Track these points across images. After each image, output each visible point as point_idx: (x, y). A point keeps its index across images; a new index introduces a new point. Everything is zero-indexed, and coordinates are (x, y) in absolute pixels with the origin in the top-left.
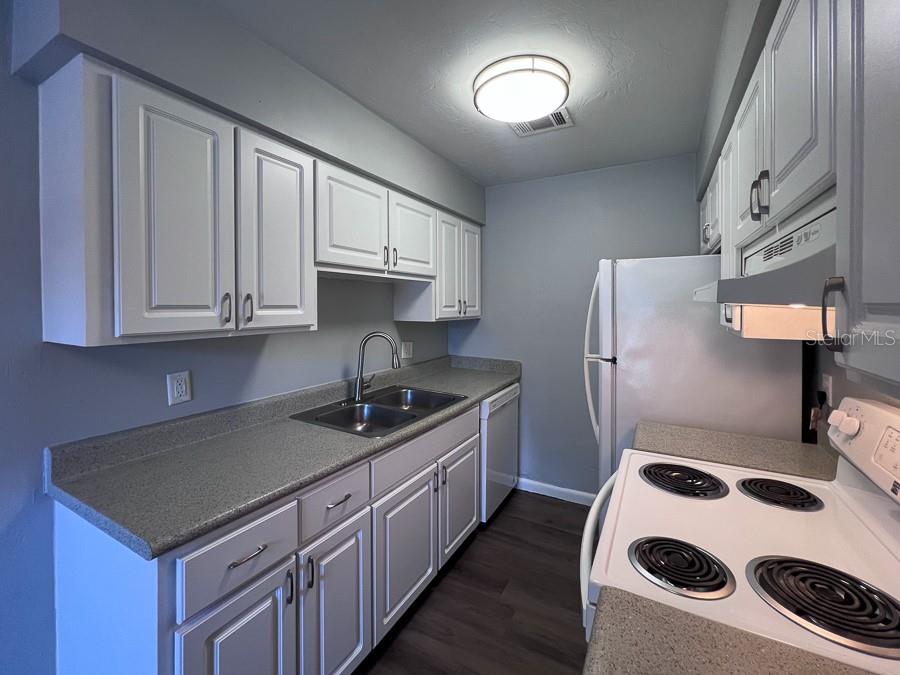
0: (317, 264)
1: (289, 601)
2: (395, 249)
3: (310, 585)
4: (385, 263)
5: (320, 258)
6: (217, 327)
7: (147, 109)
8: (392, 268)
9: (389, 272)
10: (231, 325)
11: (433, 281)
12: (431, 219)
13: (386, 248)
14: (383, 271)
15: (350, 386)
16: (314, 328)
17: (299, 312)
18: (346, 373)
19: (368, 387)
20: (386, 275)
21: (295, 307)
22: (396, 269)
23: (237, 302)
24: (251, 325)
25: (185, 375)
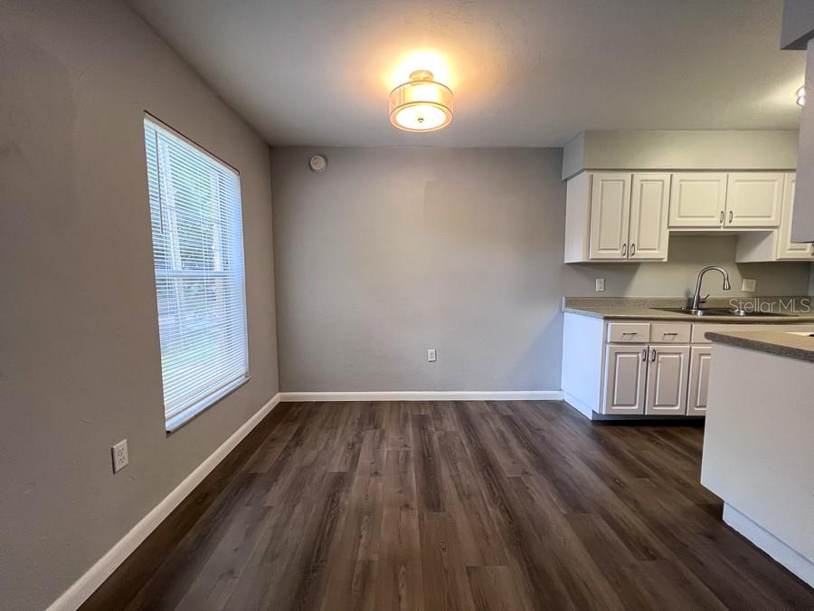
0: (669, 227)
1: (644, 360)
2: (731, 212)
3: (654, 360)
4: (721, 222)
5: (670, 225)
6: (620, 257)
7: (603, 181)
8: (727, 224)
9: (724, 227)
10: (625, 257)
11: (775, 230)
12: (776, 183)
13: (722, 212)
14: (720, 227)
15: (690, 301)
16: (665, 260)
17: (657, 252)
18: (688, 293)
19: (704, 302)
20: (722, 229)
21: (655, 249)
22: (732, 224)
23: (628, 247)
24: (633, 257)
25: (603, 280)
